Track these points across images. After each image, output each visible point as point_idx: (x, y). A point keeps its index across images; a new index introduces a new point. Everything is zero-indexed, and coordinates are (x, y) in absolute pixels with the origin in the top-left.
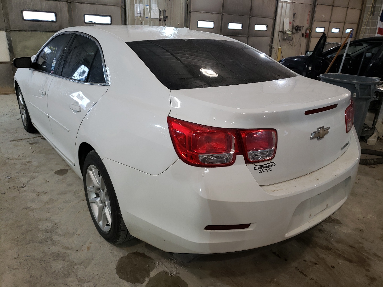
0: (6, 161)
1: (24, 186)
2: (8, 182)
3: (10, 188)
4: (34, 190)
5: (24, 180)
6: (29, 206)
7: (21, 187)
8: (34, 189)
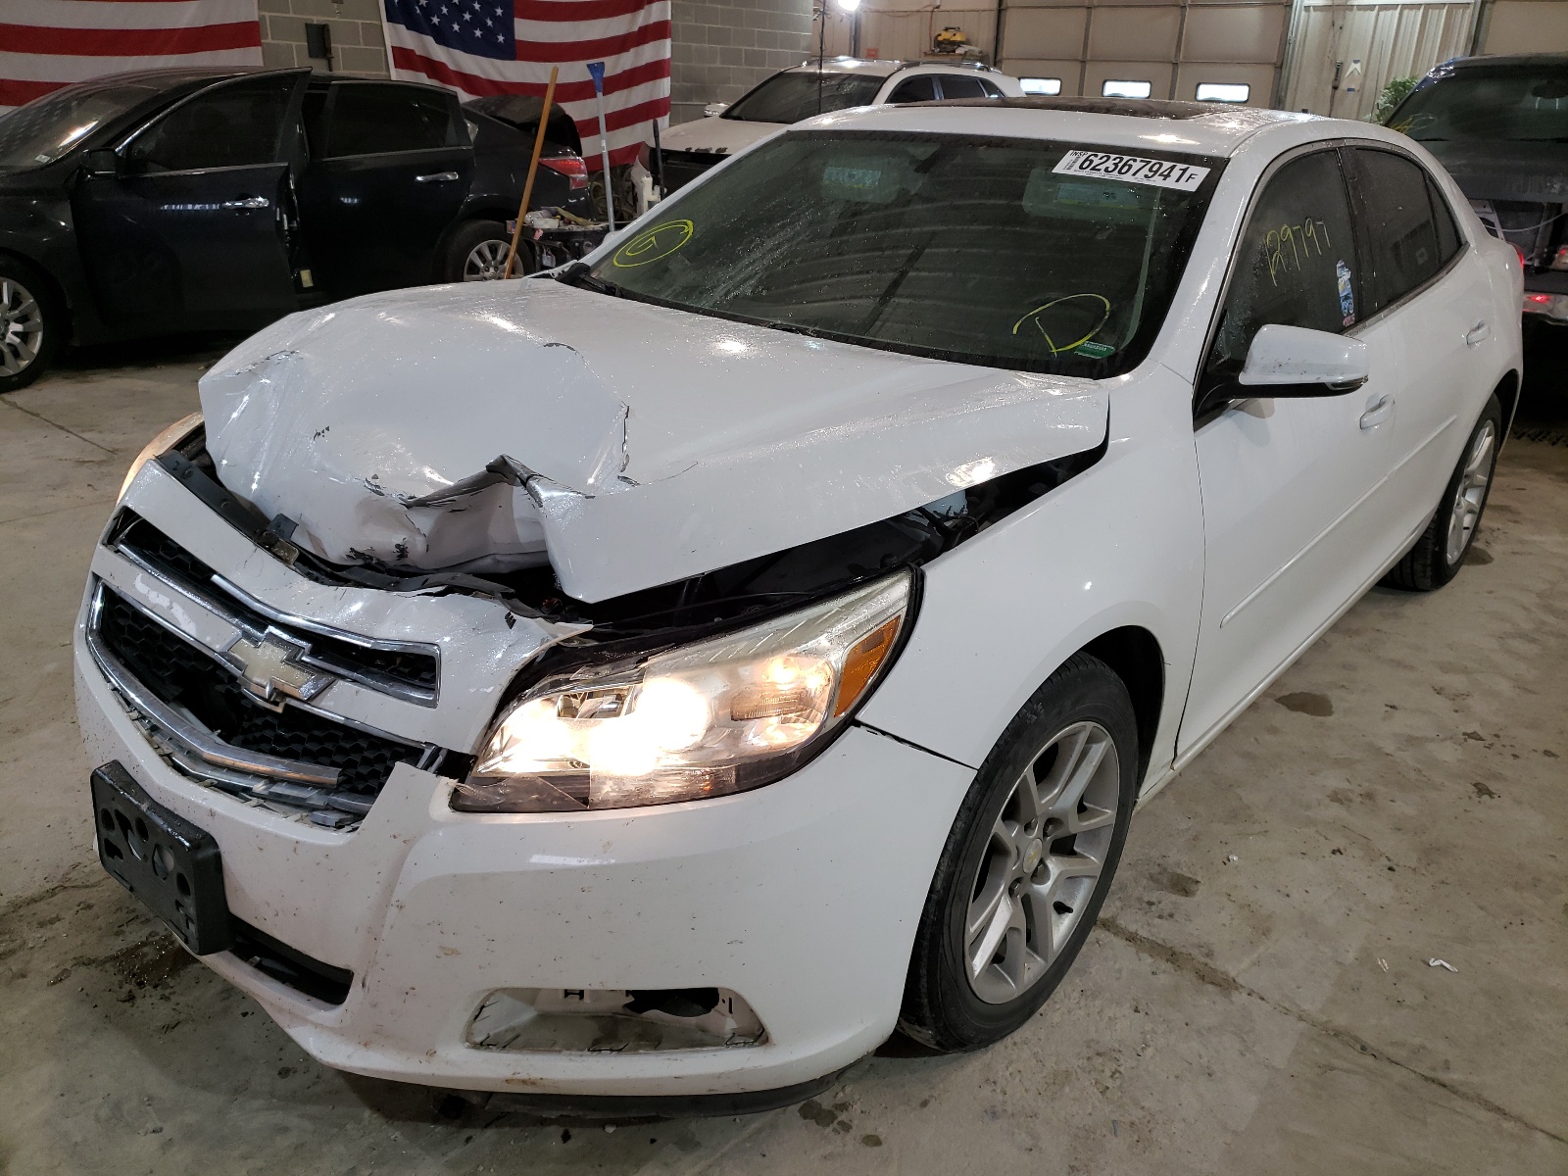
0: (1413, 864)
1: (1474, 736)
2: (1498, 777)
3: (1515, 756)
4: (1456, 711)
5: (1448, 754)
6: (1517, 690)
7: (1481, 739)
8: (1456, 715)
